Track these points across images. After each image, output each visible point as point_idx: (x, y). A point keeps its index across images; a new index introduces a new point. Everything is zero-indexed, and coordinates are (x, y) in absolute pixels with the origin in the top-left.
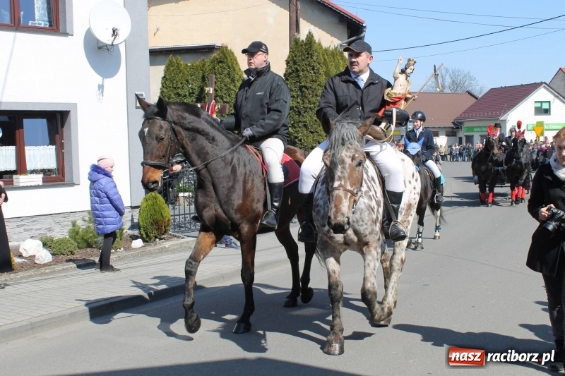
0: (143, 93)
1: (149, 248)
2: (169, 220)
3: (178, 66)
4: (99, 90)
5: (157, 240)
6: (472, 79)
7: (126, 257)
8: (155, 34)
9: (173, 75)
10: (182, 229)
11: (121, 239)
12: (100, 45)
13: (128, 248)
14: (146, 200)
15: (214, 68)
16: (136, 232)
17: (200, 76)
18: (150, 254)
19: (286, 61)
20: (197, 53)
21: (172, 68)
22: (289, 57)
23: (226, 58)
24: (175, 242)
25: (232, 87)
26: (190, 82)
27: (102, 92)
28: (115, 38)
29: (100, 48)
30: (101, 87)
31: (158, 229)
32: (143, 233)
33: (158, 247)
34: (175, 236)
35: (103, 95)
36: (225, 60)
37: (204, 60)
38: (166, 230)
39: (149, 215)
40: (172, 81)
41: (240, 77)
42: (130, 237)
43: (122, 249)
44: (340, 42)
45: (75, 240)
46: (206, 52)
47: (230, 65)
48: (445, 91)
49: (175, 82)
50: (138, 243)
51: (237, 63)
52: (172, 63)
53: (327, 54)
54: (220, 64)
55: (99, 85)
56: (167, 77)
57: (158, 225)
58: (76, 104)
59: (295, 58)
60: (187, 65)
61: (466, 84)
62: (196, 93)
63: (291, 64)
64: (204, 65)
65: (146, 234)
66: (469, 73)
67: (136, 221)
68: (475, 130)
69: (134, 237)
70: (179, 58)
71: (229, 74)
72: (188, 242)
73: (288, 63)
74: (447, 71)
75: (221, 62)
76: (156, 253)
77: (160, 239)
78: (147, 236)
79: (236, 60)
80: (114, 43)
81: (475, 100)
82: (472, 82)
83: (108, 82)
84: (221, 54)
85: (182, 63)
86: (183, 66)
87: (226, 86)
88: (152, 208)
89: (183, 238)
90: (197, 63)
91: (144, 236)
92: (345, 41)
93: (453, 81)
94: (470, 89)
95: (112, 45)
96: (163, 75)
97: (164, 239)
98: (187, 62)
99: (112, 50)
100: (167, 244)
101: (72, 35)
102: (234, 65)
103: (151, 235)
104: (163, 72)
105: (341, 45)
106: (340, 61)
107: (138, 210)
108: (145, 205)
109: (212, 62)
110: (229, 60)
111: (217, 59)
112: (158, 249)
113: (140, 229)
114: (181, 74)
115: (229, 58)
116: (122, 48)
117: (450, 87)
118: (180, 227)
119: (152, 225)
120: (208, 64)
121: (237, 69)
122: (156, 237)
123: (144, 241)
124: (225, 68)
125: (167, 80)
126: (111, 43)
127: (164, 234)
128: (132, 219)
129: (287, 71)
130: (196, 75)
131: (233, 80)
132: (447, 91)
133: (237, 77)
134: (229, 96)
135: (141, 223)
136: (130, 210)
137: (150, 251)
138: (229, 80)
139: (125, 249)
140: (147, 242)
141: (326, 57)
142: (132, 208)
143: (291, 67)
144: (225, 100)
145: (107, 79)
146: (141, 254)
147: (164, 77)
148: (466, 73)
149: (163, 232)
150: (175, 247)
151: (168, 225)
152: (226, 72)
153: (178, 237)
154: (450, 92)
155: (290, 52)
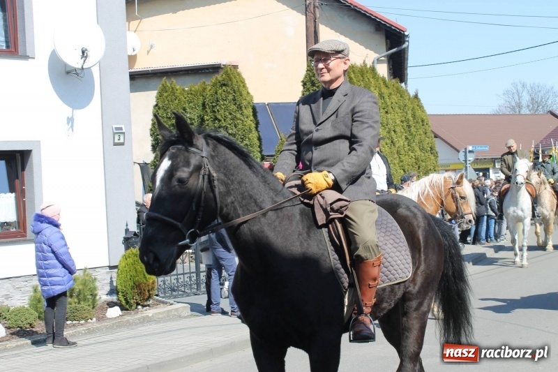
0: (123, 126)
1: (127, 318)
2: (153, 283)
3: (173, 90)
4: (68, 123)
5: (140, 307)
7: (98, 329)
8: (148, 52)
9: (167, 102)
10: (174, 293)
11: (93, 308)
12: (68, 69)
13: (102, 318)
14: (125, 258)
15: (216, 93)
16: (114, 298)
17: (200, 103)
18: (129, 325)
19: (303, 81)
20: (200, 74)
21: (165, 94)
22: (306, 77)
23: (231, 80)
24: (162, 309)
25: (238, 116)
26: (188, 110)
27: (72, 126)
28: (84, 61)
29: (68, 73)
30: (70, 120)
31: (140, 294)
32: (122, 299)
33: (139, 316)
34: (163, 302)
35: (73, 130)
36: (230, 83)
37: (204, 83)
38: (150, 294)
39: (129, 277)
40: (165, 110)
41: (249, 103)
42: (108, 304)
43: (94, 319)
44: (376, 56)
45: (36, 309)
46: (210, 73)
47: (236, 88)
48: (522, 112)
49: (169, 110)
50: (115, 312)
51: (244, 86)
52: (165, 88)
53: (353, 72)
54: (224, 88)
55: (68, 117)
56: (160, 105)
57: (140, 289)
58: (39, 142)
59: (313, 78)
60: (183, 90)
61: (550, 101)
62: (196, 124)
63: (309, 85)
64: (204, 89)
65: (126, 299)
66: (552, 88)
67: (115, 284)
69: (111, 305)
70: (174, 81)
71: (234, 100)
72: (177, 310)
73: (304, 84)
75: (224, 85)
76: (136, 324)
77: (143, 306)
78: (127, 302)
79: (243, 82)
80: (84, 67)
83: (79, 114)
84: (224, 75)
85: (178, 87)
86: (178, 92)
87: (231, 114)
88: (132, 268)
89: (171, 304)
90: (197, 87)
91: (124, 302)
92: (383, 54)
93: (533, 99)
95: (83, 68)
96: (155, 103)
97: (149, 305)
98: (184, 86)
99: (82, 75)
100: (150, 312)
101: (34, 58)
102: (241, 88)
103: (132, 301)
104: (155, 99)
105: (378, 60)
106: (371, 80)
107: (116, 270)
108: (123, 264)
109: (214, 85)
110: (235, 82)
111: (220, 82)
112: (139, 319)
113: (117, 294)
114: (177, 101)
115: (234, 80)
116: (96, 72)
117: (528, 106)
118: (173, 290)
119: (133, 288)
120: (209, 88)
121: (244, 93)
122: (138, 304)
123: (123, 308)
124: (229, 93)
125: (159, 109)
126: (80, 67)
127: (148, 299)
128: (111, 282)
129: (303, 95)
130: (196, 101)
131: (240, 107)
132: (525, 111)
133: (244, 103)
134: (236, 127)
135: (119, 287)
136: (108, 270)
137: (128, 321)
138: (235, 107)
139: (99, 320)
140: (127, 310)
141: (353, 76)
142: (111, 268)
143: (308, 90)
144: (230, 131)
145: (78, 111)
146: (118, 325)
147: (156, 105)
148: (548, 87)
149: (146, 297)
150: (160, 316)
151: (153, 288)
152: (231, 97)
153: (166, 303)
154: (528, 112)
155: (308, 70)
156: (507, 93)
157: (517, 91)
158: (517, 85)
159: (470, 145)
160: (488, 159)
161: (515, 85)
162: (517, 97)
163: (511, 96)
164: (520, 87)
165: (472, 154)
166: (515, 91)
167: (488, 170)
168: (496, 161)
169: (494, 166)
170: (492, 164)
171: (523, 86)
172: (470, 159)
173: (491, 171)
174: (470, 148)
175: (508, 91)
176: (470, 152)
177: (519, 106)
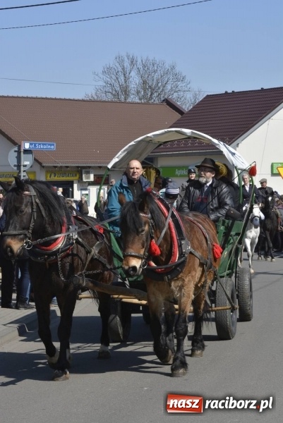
6: (179, 78)
48: (129, 100)
61: (169, 87)
66: (173, 68)
68: (178, 172)
74: (133, 62)
81: (180, 116)
82: (179, 83)
93: (145, 82)
94: (174, 97)
117: (138, 92)
132: (133, 98)
148: (167, 67)
154: (137, 100)
156: (107, 71)
157: (123, 69)
158: (123, 61)
159: (27, 140)
160: (72, 167)
161: (120, 60)
162: (122, 78)
163: (114, 77)
164: (127, 64)
165: (30, 156)
166: (120, 69)
167: (71, 184)
168: (84, 171)
169: (81, 178)
170: (78, 176)
171: (132, 62)
172: (27, 163)
173: (75, 186)
174: (27, 146)
175: (110, 69)
176: (26, 151)
177: (126, 91)
